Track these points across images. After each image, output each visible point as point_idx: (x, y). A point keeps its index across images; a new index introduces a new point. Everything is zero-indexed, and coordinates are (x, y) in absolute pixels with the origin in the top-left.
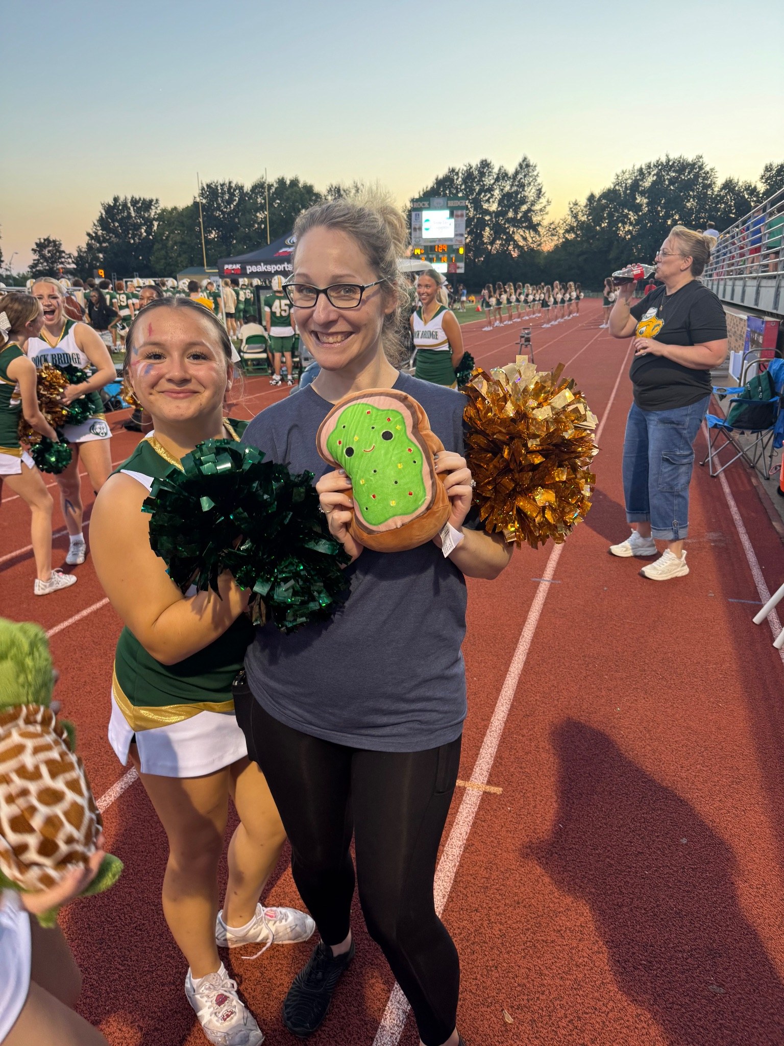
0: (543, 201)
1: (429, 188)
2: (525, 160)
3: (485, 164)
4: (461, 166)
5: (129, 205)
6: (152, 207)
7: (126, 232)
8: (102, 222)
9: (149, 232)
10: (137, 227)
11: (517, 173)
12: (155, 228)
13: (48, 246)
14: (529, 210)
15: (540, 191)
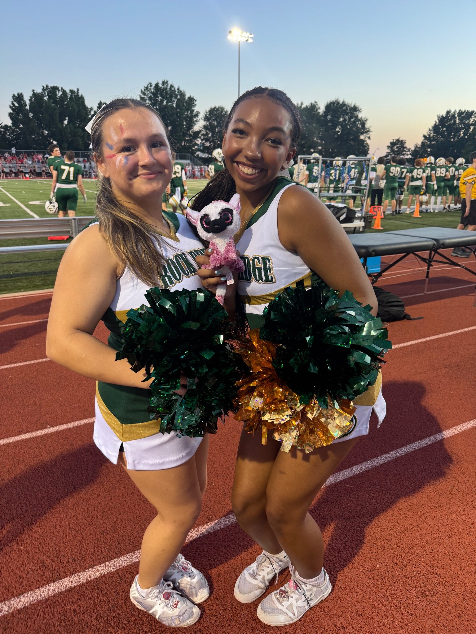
5: (456, 116)
6: (473, 117)
7: (450, 134)
8: (436, 128)
9: (465, 134)
10: (459, 130)
12: (471, 130)
13: (397, 144)
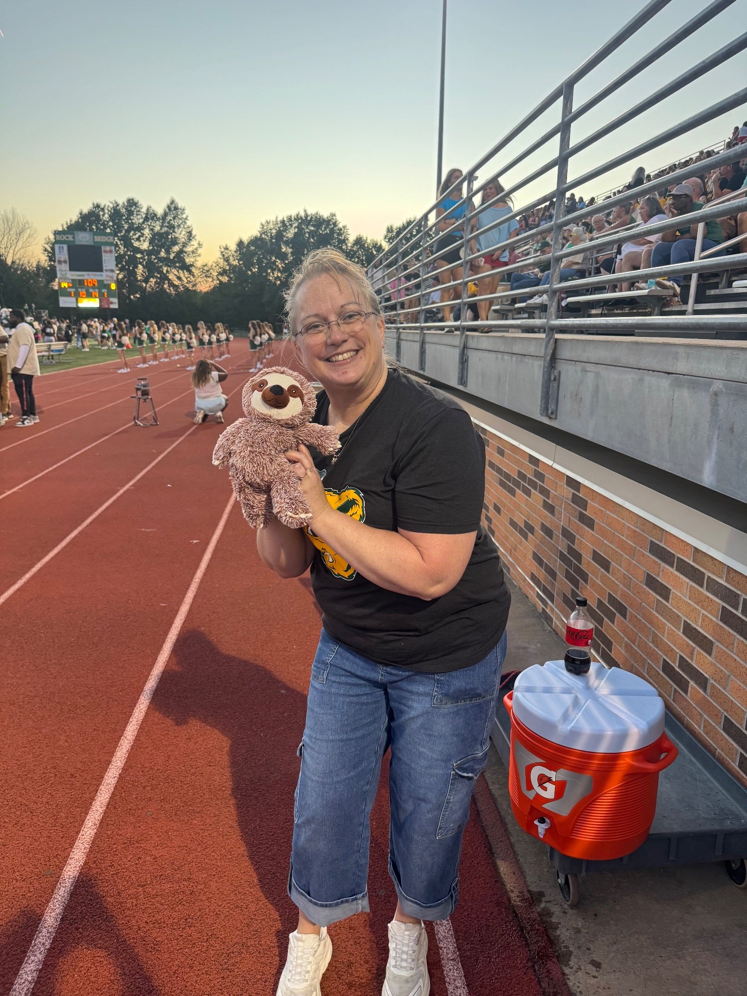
0: (194, 243)
1: (73, 222)
2: (173, 202)
3: (132, 204)
4: (106, 202)
11: (166, 214)
14: (181, 251)
15: (190, 233)
